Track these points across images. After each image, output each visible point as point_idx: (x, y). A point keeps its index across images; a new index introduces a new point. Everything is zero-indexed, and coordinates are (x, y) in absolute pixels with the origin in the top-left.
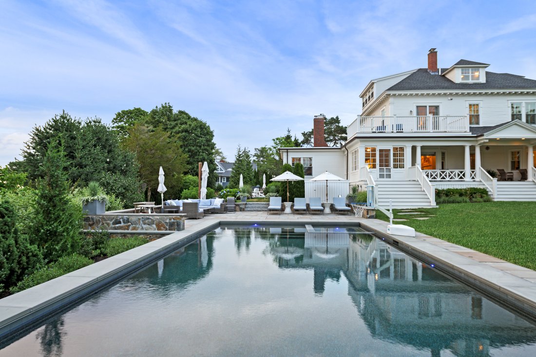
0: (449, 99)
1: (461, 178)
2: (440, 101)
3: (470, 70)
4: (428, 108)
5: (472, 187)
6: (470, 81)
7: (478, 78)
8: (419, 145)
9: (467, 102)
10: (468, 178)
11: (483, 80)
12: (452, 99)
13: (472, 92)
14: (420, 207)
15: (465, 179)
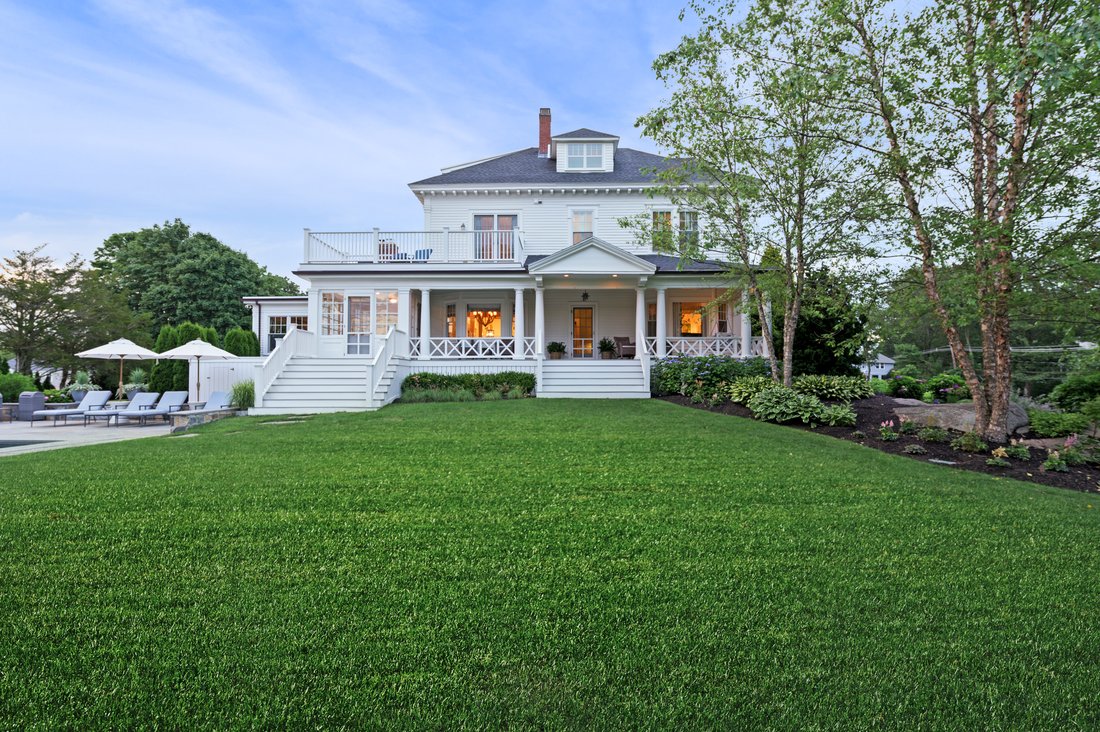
0: (536, 201)
1: (507, 353)
2: (520, 207)
3: (585, 146)
4: (496, 217)
5: (509, 370)
6: (585, 169)
7: (599, 161)
8: (425, 287)
9: (570, 208)
10: (518, 354)
11: (607, 166)
12: (540, 203)
13: (585, 187)
14: (341, 410)
15: (514, 356)
